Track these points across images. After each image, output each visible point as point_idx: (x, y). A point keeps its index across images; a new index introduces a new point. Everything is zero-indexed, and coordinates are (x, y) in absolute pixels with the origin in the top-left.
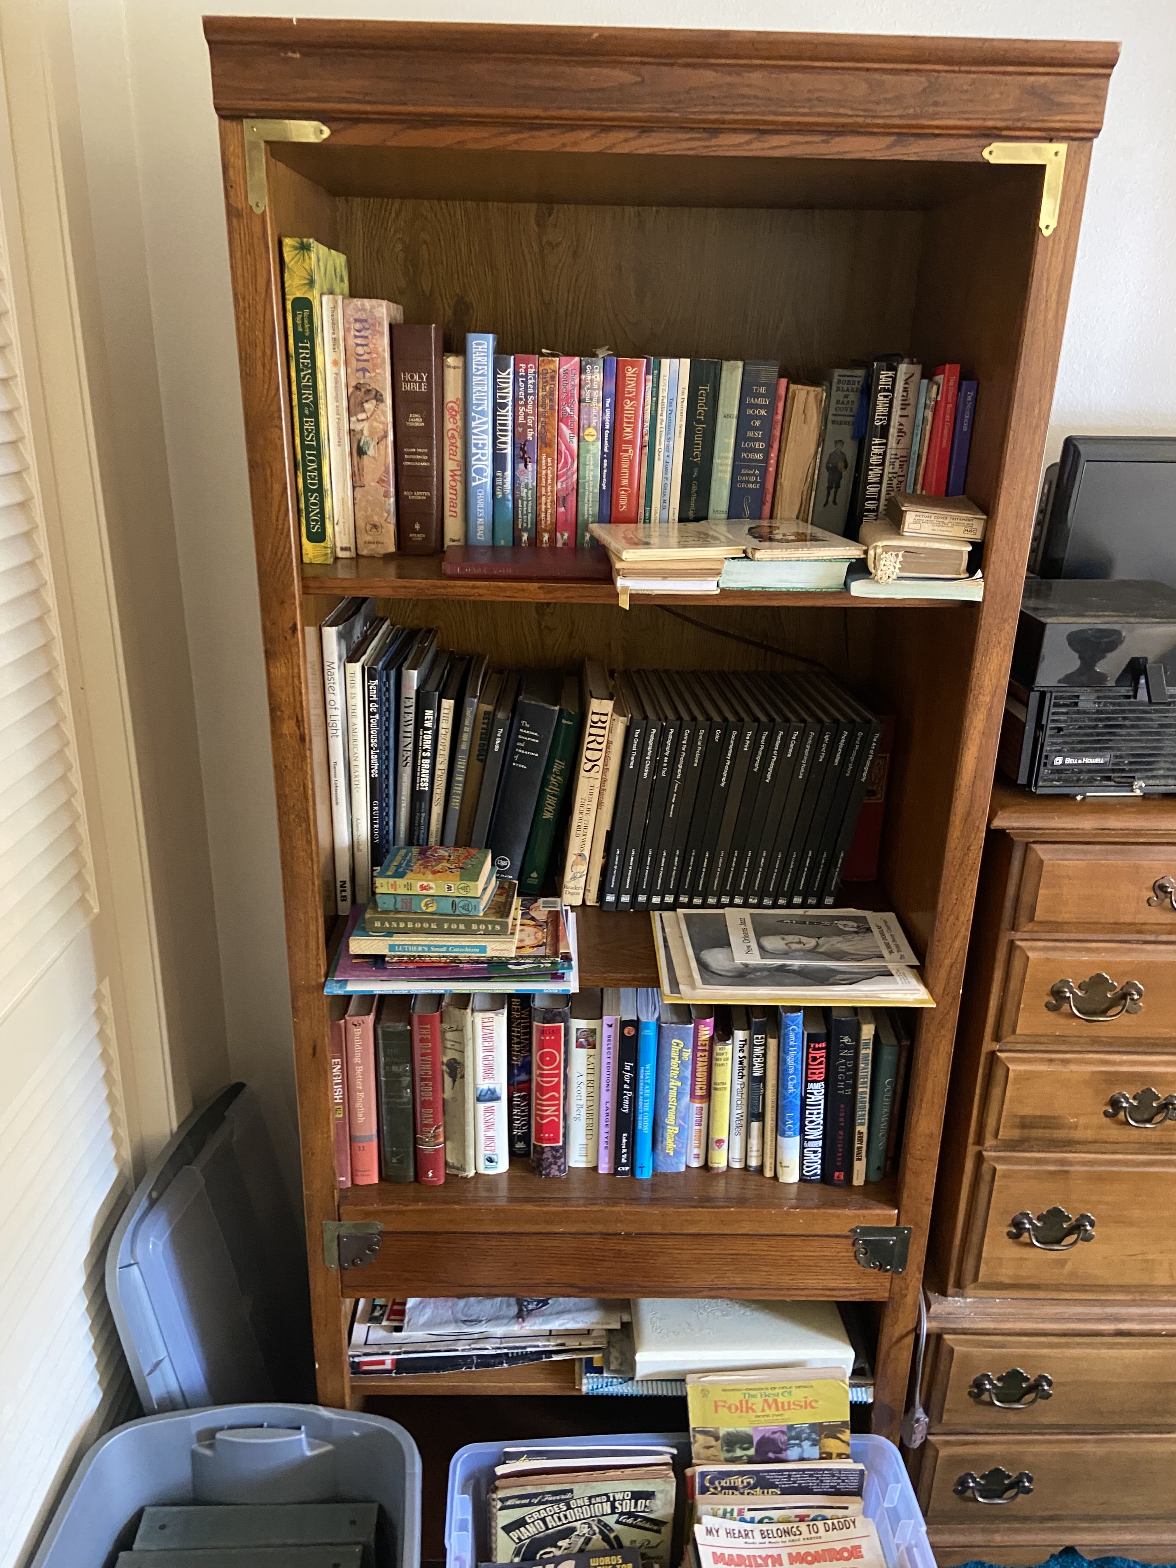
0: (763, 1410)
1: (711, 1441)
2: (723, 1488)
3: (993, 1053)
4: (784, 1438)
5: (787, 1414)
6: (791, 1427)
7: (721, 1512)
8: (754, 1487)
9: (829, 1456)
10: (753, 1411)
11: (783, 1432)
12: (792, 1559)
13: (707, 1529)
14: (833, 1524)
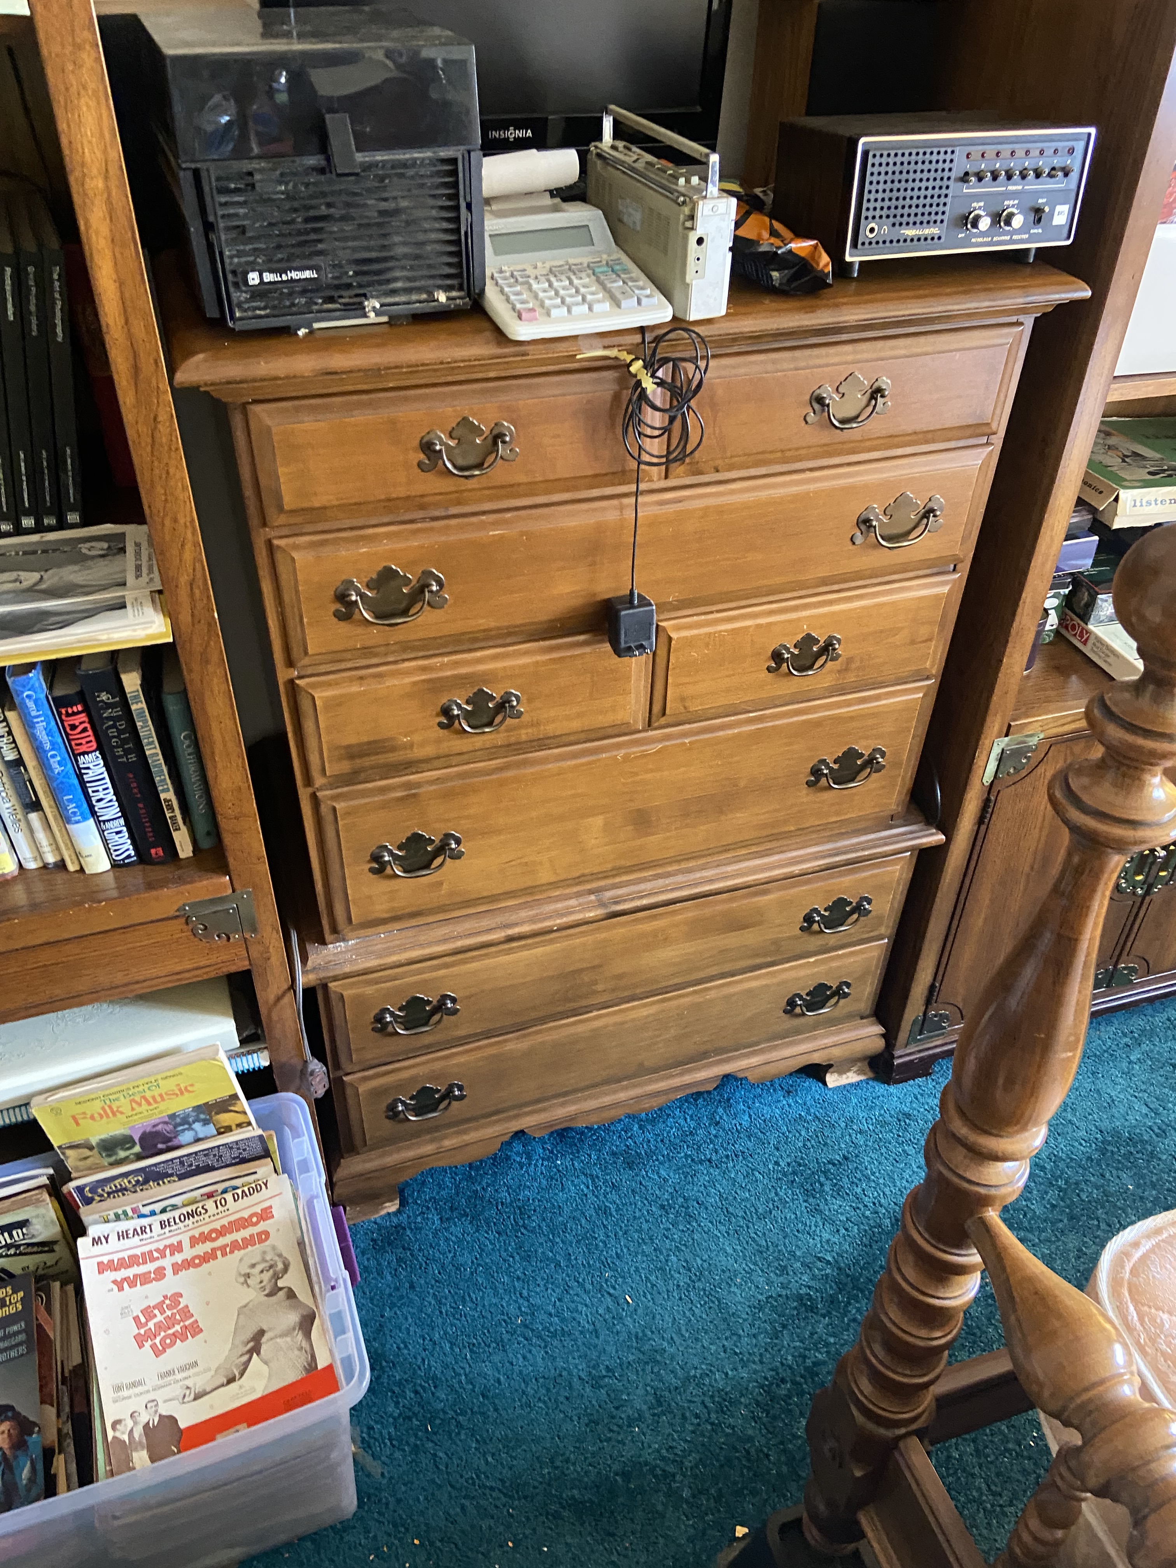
0: (133, 1109)
1: (87, 1152)
2: (109, 1194)
3: (291, 682)
5: (162, 1106)
6: (173, 1116)
7: (112, 1217)
8: (146, 1182)
9: (228, 1129)
10: (122, 1113)
11: (166, 1123)
12: (194, 1241)
13: (94, 1239)
14: (243, 1191)
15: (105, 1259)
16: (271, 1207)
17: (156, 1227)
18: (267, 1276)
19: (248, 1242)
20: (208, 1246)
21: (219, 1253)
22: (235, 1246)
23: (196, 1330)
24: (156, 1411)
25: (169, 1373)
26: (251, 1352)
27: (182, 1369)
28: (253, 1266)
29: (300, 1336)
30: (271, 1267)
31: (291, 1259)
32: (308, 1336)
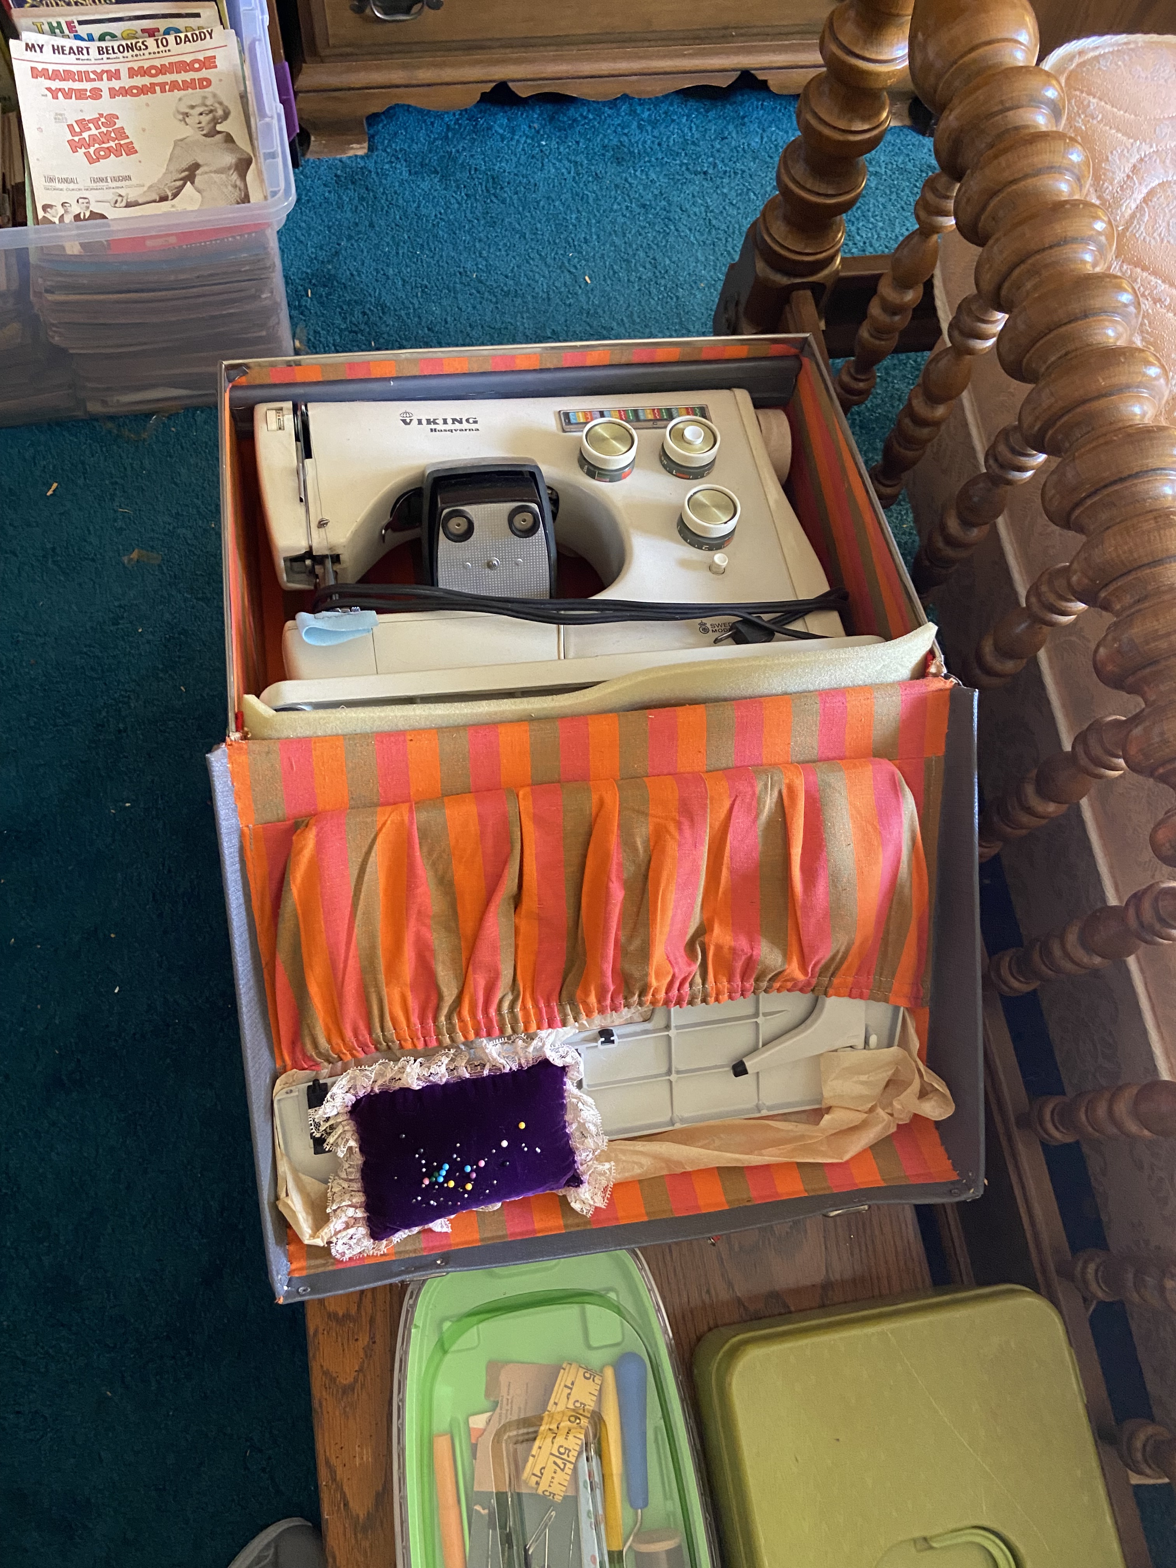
7: (45, 27)
12: (132, 73)
13: (27, 45)
14: (186, 36)
15: (40, 67)
16: (214, 57)
17: (94, 52)
18: (205, 119)
19: (187, 85)
20: (146, 81)
21: (158, 89)
22: (174, 86)
23: (131, 150)
24: (88, 208)
25: (101, 180)
26: (185, 180)
27: (114, 179)
28: (192, 107)
29: (235, 177)
30: (211, 111)
31: (231, 108)
32: (243, 176)
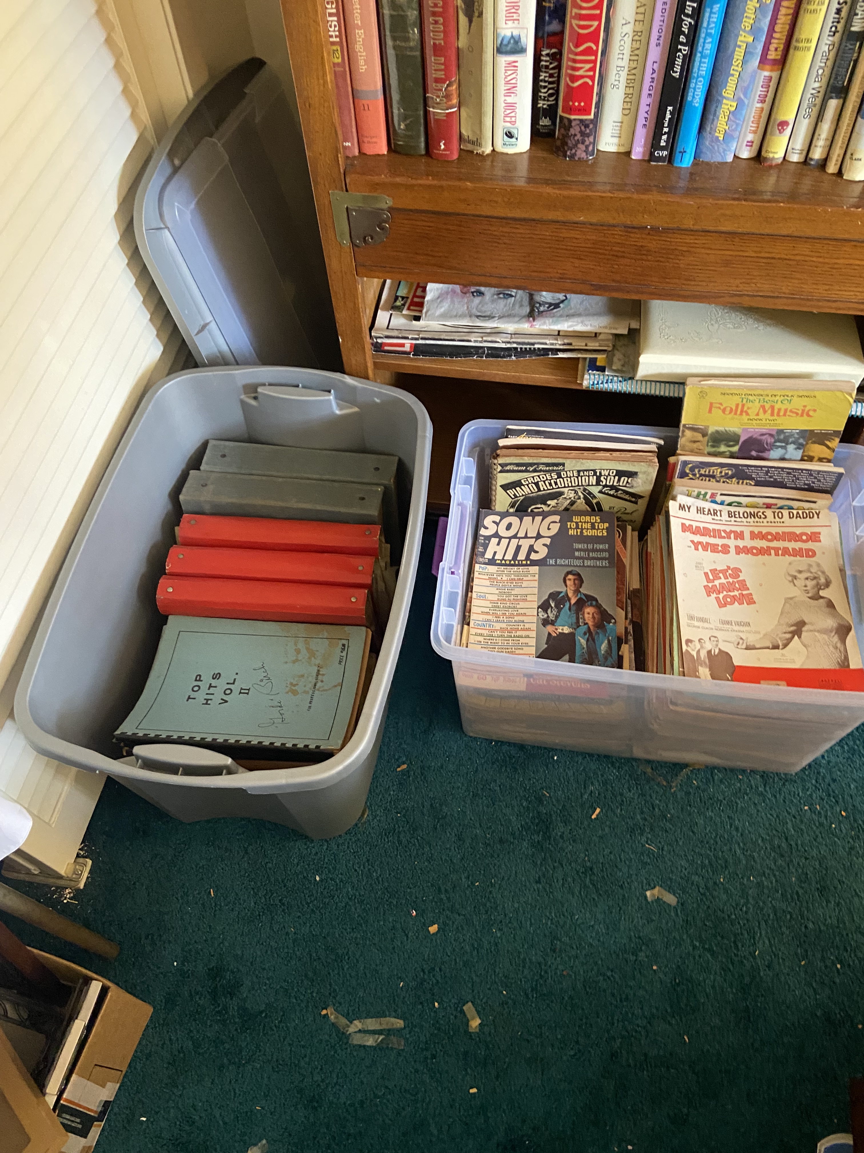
0: (758, 414)
1: (699, 437)
2: (701, 475)
4: (771, 440)
5: (779, 421)
6: (780, 432)
7: (695, 494)
8: (732, 477)
9: (811, 459)
10: (747, 414)
11: (771, 435)
12: (754, 536)
13: (680, 505)
14: (798, 513)
15: (688, 523)
16: (820, 533)
17: (725, 514)
19: (797, 553)
20: (764, 544)
21: (773, 552)
22: (786, 552)
23: (751, 601)
24: (717, 645)
25: (728, 623)
26: (794, 633)
27: (739, 624)
29: (836, 639)
30: (815, 578)
31: (832, 578)
32: (843, 641)
